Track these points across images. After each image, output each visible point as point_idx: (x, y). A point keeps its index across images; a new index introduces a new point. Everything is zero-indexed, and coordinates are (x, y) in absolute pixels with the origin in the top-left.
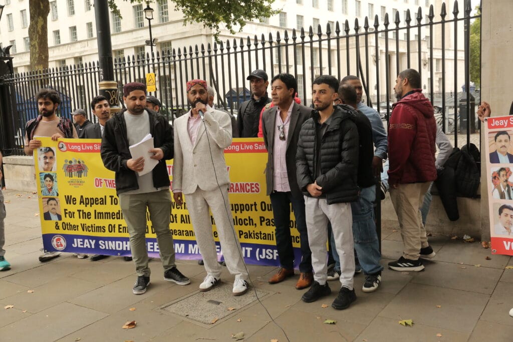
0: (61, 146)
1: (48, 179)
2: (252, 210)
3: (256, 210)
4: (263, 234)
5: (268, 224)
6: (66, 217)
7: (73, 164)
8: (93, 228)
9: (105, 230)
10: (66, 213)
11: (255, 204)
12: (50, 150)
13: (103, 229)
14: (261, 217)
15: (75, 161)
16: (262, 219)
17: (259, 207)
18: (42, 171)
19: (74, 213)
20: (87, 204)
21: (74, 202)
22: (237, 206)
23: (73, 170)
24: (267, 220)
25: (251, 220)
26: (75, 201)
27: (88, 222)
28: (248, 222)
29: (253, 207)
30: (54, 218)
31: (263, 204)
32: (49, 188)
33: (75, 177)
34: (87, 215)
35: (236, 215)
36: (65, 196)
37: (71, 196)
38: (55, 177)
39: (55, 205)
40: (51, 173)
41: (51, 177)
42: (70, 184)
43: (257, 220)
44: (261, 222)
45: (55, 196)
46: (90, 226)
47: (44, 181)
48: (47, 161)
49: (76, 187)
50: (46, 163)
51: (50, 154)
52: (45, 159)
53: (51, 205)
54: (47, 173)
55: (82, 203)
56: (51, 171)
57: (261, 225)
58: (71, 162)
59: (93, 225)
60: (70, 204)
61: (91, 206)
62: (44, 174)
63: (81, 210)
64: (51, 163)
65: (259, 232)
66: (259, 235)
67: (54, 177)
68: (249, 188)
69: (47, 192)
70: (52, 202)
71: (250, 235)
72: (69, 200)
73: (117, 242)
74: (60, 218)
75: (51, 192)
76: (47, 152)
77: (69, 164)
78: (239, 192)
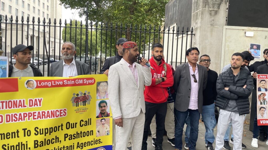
2: (59, 130)
3: (62, 129)
4: (66, 147)
5: (70, 138)
11: (62, 125)
14: (65, 135)
16: (66, 136)
17: (64, 127)
22: (46, 130)
24: (69, 136)
25: (57, 138)
28: (55, 141)
29: (60, 128)
31: (68, 124)
35: (45, 137)
43: (62, 138)
44: (65, 138)
57: (65, 140)
65: (62, 147)
68: (58, 113)
78: (50, 117)
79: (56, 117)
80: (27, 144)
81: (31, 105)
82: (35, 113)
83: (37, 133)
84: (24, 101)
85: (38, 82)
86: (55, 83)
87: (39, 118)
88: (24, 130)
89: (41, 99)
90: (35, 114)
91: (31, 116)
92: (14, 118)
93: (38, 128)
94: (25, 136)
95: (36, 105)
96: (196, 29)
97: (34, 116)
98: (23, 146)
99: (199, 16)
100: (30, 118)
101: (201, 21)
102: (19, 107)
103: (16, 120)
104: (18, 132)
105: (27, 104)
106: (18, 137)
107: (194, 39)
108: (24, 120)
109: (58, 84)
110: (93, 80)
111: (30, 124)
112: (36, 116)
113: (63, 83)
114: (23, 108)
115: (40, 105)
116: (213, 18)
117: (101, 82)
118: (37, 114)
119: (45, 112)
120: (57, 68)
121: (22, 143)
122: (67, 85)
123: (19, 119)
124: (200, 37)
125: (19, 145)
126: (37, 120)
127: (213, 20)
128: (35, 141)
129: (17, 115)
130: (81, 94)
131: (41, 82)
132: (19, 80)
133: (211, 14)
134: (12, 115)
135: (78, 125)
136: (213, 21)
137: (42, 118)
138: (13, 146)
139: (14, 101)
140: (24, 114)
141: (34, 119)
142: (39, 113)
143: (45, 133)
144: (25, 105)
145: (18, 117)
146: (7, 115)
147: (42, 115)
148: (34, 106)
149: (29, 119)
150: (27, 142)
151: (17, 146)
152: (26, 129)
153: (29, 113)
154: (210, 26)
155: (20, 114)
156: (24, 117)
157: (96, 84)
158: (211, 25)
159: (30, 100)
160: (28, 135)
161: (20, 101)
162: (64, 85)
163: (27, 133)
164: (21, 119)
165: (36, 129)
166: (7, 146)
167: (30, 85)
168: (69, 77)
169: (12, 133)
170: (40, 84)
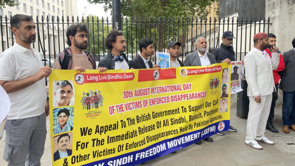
0: (77, 78)
1: (63, 114)
3: (203, 108)
6: (77, 149)
7: (90, 96)
8: (105, 152)
9: (115, 151)
10: (78, 146)
11: (203, 104)
12: (68, 83)
13: (114, 151)
15: (92, 93)
17: (204, 106)
18: (57, 106)
19: (87, 143)
20: (101, 132)
21: (90, 133)
23: (91, 102)
24: (207, 113)
25: (200, 114)
26: (91, 131)
27: (101, 148)
28: (199, 116)
29: (202, 106)
30: (63, 155)
31: (206, 103)
32: (62, 124)
33: (93, 109)
34: (100, 142)
35: (195, 113)
36: (81, 129)
37: (87, 128)
38: (72, 111)
39: (66, 141)
40: (68, 108)
41: (67, 112)
42: (87, 117)
43: (203, 114)
44: (205, 114)
45: (69, 131)
46: (103, 151)
47: (57, 118)
48: (65, 95)
49: (93, 118)
50: (63, 98)
51: (68, 88)
52: (62, 93)
53: (62, 141)
54: (62, 108)
55: (97, 132)
56: (68, 105)
57: (205, 116)
58: (88, 94)
59: (105, 150)
60: (85, 135)
61: (105, 133)
62: (59, 110)
63: (95, 139)
64: (69, 98)
66: (203, 123)
67: (70, 112)
68: (202, 95)
69: (59, 129)
70: (64, 138)
71: (199, 124)
72: (84, 132)
73: (124, 158)
74: (69, 152)
75: (64, 128)
76: (65, 86)
77: (87, 97)
78: (197, 98)
79: (202, 97)
80: (185, 118)
81: (185, 88)
82: (188, 94)
83: (190, 110)
84: (180, 85)
85: (189, 71)
86: (199, 71)
87: (191, 99)
88: (182, 107)
89: (191, 84)
90: (188, 96)
91: (185, 97)
92: (175, 99)
93: (191, 107)
94: (183, 112)
95: (188, 89)
96: (274, 18)
97: (187, 97)
98: (183, 120)
99: (277, 5)
100: (185, 98)
101: (280, 10)
102: (177, 90)
103: (176, 100)
104: (179, 109)
105: (182, 88)
106: (179, 113)
107: (271, 28)
108: (181, 100)
109: (202, 72)
110: (221, 68)
111: (186, 103)
112: (188, 97)
113: (205, 70)
114: (180, 91)
115: (190, 89)
116: (291, 7)
117: (225, 69)
118: (189, 95)
119: (194, 94)
120: (194, 59)
121: (182, 117)
122: (207, 72)
123: (179, 99)
124: (278, 26)
125: (180, 119)
126: (189, 100)
127: (291, 8)
128: (190, 116)
129: (177, 96)
130: (215, 79)
131: (190, 70)
132: (176, 69)
133: (289, 3)
134: (174, 96)
135: (212, 104)
136: (291, 10)
137: (193, 98)
138: (177, 120)
139: (174, 86)
140: (181, 95)
141: (188, 99)
142: (190, 94)
143: (196, 110)
144: (181, 89)
145: (177, 98)
146: (171, 96)
147: (192, 96)
148: (187, 89)
149: (184, 100)
150: (185, 117)
151: (179, 119)
152: (183, 107)
153: (184, 95)
154: (289, 15)
155: (179, 96)
156: (181, 98)
157: (222, 71)
158: (290, 13)
159: (184, 85)
160: (185, 112)
161: (178, 86)
162: (205, 73)
163: (184, 110)
164: (180, 99)
165: (190, 107)
166: (173, 119)
167: (183, 73)
168: (207, 66)
169: (175, 110)
170: (190, 72)
